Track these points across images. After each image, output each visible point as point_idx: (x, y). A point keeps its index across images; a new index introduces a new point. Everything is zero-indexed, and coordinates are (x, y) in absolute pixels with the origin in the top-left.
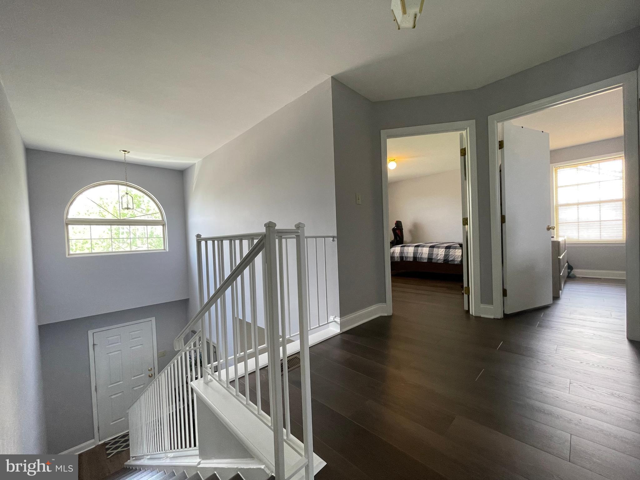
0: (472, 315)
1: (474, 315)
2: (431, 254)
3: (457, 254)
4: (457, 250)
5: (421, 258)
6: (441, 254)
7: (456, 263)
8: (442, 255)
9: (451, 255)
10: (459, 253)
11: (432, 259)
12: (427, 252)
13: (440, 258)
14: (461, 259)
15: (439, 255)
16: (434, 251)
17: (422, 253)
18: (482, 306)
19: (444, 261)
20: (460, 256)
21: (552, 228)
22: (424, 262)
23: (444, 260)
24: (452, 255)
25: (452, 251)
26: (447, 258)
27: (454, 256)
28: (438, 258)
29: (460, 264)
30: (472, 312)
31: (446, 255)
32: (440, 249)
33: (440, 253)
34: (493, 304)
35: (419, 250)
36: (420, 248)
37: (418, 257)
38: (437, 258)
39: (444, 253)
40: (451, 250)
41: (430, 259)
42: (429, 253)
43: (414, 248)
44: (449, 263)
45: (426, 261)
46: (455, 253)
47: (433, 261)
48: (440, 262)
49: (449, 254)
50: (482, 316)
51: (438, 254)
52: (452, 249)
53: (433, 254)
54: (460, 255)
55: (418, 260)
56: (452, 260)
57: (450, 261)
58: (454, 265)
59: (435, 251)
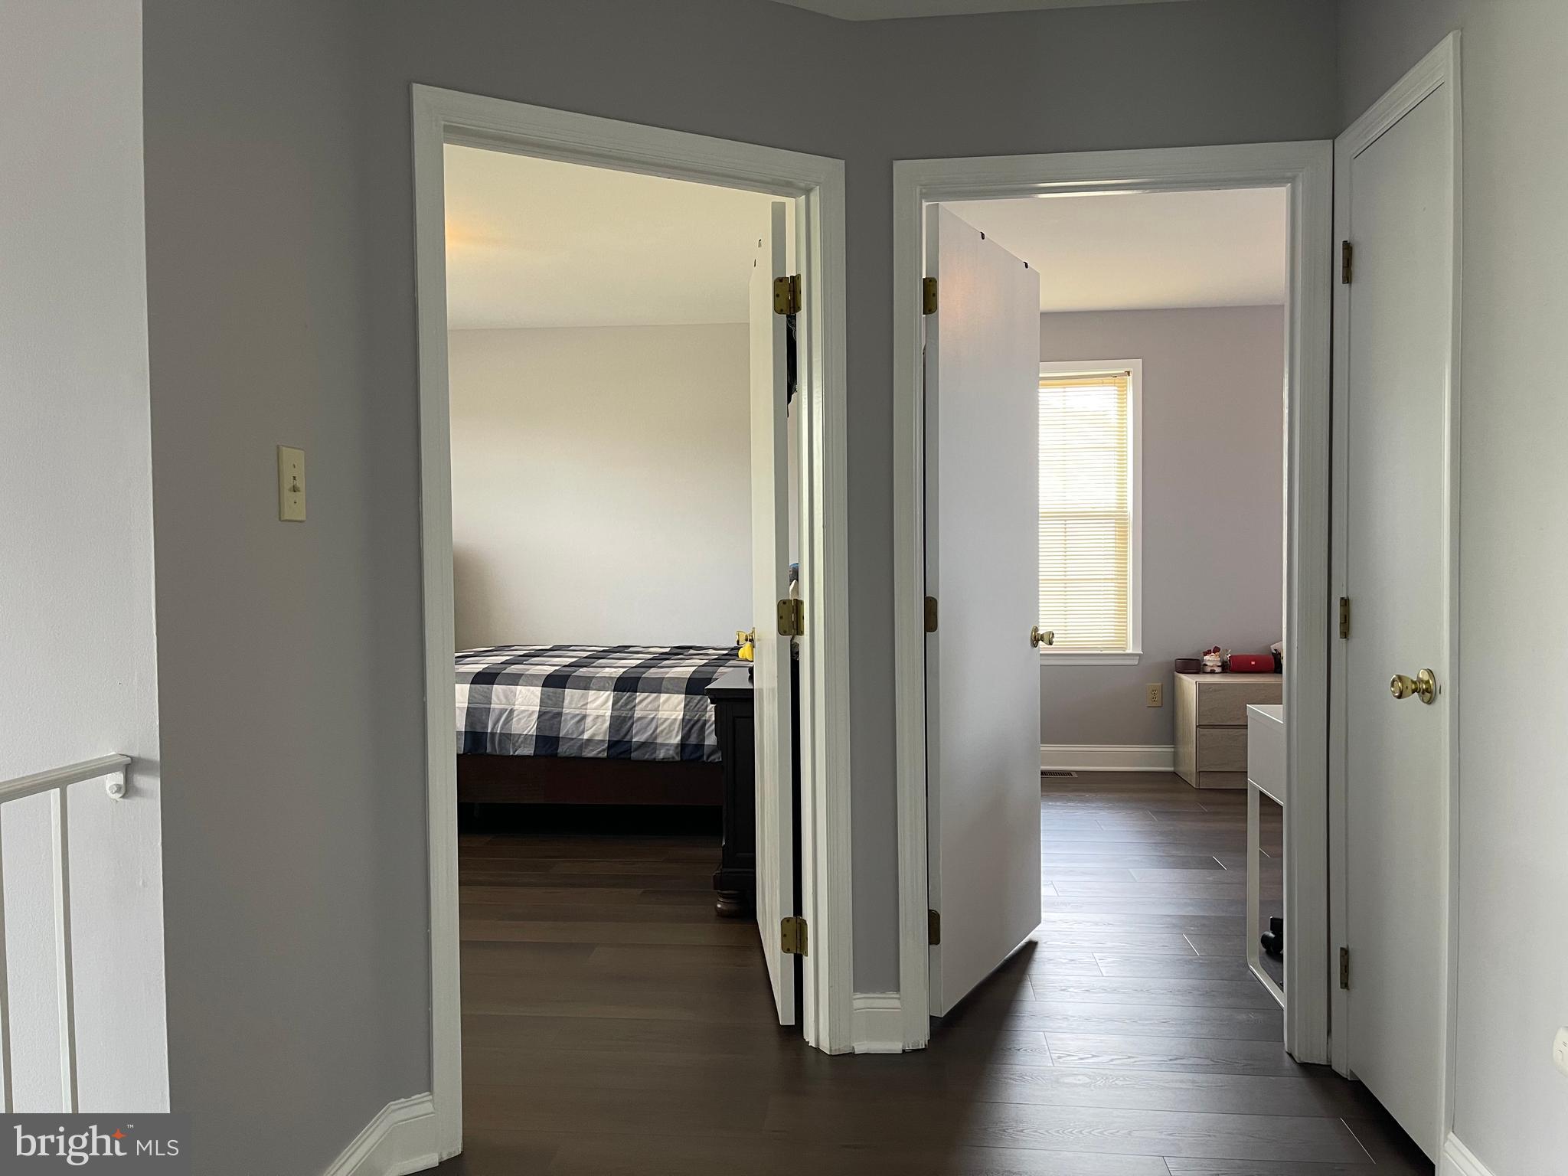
0: (817, 1050)
1: (825, 1047)
2: (550, 717)
3: (662, 715)
4: (664, 697)
5: (507, 737)
6: (598, 717)
7: (661, 754)
8: (600, 720)
9: (640, 719)
10: (675, 710)
11: (556, 740)
12: (532, 708)
13: (594, 735)
14: (679, 738)
15: (589, 720)
16: (566, 702)
17: (512, 711)
18: (861, 1002)
19: (609, 747)
20: (678, 723)
21: (1045, 637)
22: (517, 756)
23: (612, 745)
24: (647, 720)
25: (644, 703)
26: (622, 734)
27: (653, 725)
28: (586, 736)
29: (678, 758)
30: (818, 1032)
31: (621, 722)
32: (591, 692)
33: (592, 711)
34: (898, 990)
35: (494, 698)
36: (498, 690)
37: (493, 734)
38: (583, 732)
39: (609, 713)
40: (640, 696)
41: (547, 741)
42: (541, 714)
43: (468, 686)
44: (634, 755)
45: (529, 750)
46: (657, 710)
47: (563, 750)
48: (590, 753)
49: (632, 717)
50: (860, 1048)
51: (584, 717)
52: (647, 694)
53: (560, 714)
54: (675, 720)
55: (489, 750)
56: (643, 745)
57: (636, 750)
58: (655, 763)
59: (570, 703)
